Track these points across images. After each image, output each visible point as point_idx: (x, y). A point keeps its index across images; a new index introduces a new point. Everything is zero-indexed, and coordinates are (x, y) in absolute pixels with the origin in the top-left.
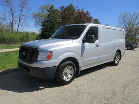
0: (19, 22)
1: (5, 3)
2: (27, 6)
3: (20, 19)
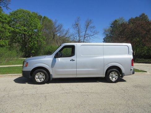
0: (84, 40)
1: (74, 26)
2: (91, 25)
3: (84, 38)
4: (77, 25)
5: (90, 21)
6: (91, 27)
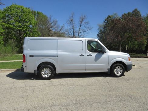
0: (78, 35)
3: (79, 34)
4: (71, 20)
5: (84, 17)
6: (85, 23)
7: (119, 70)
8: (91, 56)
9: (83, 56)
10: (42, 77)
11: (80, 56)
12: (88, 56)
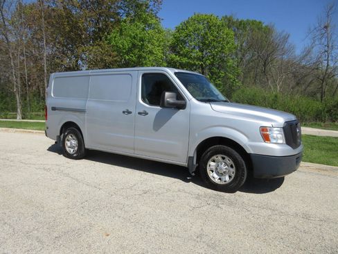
7: (223, 167)
8: (146, 114)
9: (130, 115)
10: (66, 151)
11: (124, 112)
12: (140, 113)
